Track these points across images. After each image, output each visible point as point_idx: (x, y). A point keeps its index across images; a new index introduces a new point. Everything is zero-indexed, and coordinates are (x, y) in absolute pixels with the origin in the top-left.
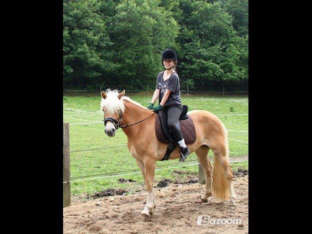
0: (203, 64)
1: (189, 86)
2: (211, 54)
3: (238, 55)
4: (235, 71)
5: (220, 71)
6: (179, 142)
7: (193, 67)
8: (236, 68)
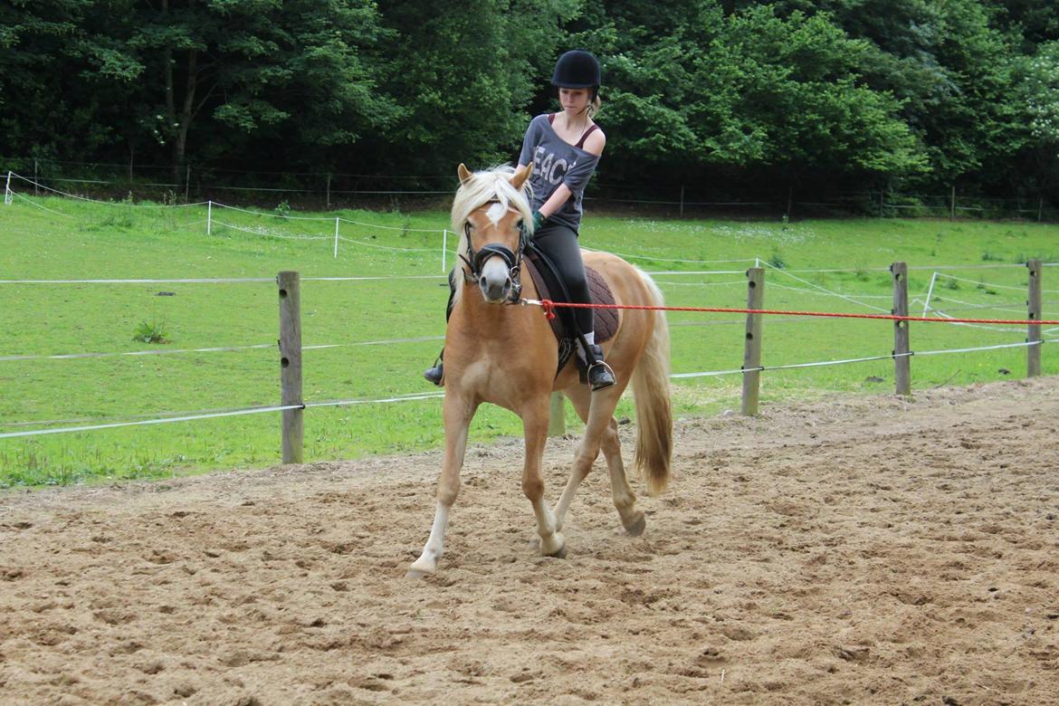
0: (632, 107)
2: (655, 74)
3: (738, 79)
4: (732, 135)
5: (683, 135)
6: (585, 335)
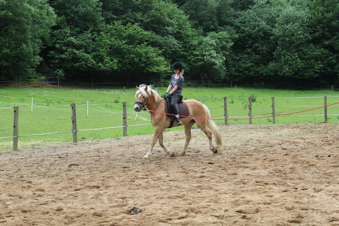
0: (75, 53)
1: (60, 76)
2: (82, 43)
3: (109, 44)
4: (107, 62)
5: (91, 62)
7: (63, 56)
8: (107, 59)
